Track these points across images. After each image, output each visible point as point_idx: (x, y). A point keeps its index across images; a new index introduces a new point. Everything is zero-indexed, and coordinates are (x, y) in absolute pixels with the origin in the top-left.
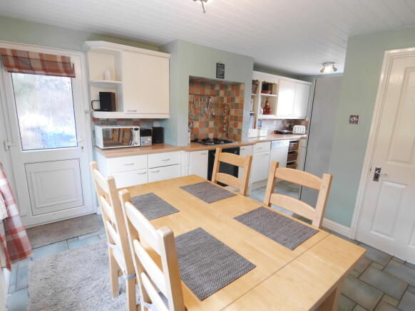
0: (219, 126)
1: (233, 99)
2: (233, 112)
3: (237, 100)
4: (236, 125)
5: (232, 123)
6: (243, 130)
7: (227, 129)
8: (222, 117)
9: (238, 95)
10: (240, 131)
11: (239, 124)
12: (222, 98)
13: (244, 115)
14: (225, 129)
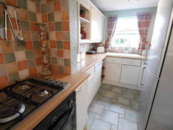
0: (36, 56)
1: (51, 17)
2: (53, 36)
3: (58, 18)
4: (60, 54)
5: (54, 52)
6: (72, 59)
7: (49, 60)
8: (39, 44)
9: (58, 9)
10: (68, 62)
11: (65, 52)
12: (33, 15)
13: (71, 39)
14: (45, 61)
